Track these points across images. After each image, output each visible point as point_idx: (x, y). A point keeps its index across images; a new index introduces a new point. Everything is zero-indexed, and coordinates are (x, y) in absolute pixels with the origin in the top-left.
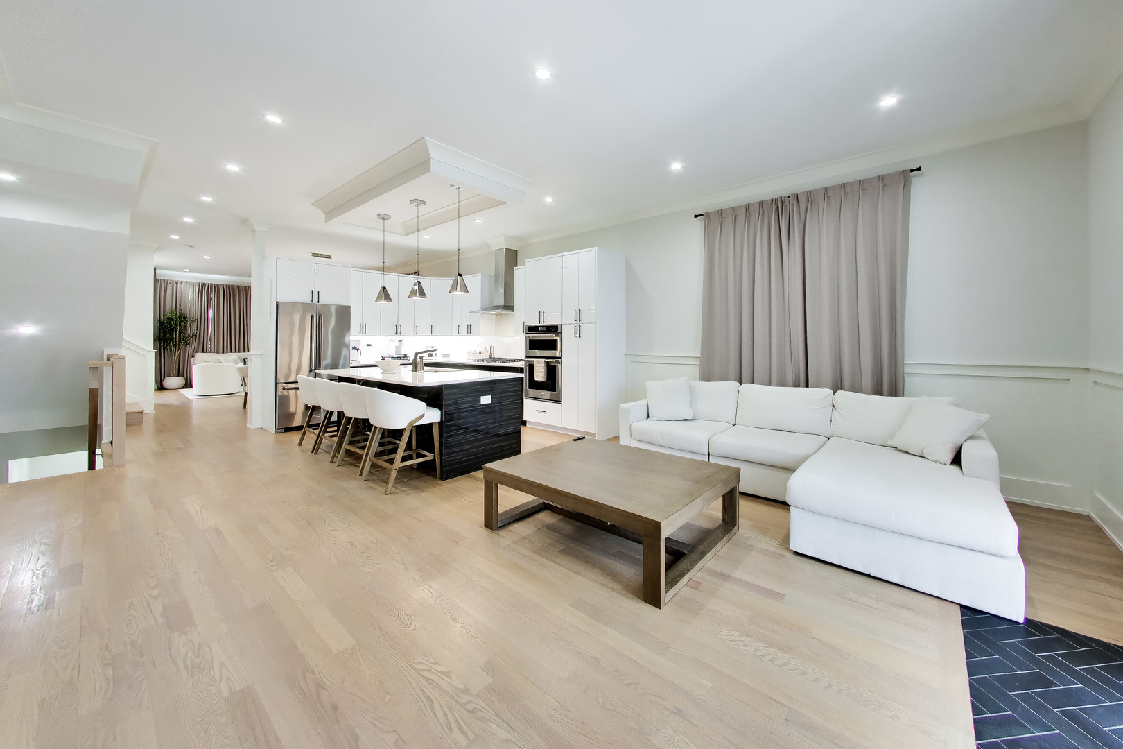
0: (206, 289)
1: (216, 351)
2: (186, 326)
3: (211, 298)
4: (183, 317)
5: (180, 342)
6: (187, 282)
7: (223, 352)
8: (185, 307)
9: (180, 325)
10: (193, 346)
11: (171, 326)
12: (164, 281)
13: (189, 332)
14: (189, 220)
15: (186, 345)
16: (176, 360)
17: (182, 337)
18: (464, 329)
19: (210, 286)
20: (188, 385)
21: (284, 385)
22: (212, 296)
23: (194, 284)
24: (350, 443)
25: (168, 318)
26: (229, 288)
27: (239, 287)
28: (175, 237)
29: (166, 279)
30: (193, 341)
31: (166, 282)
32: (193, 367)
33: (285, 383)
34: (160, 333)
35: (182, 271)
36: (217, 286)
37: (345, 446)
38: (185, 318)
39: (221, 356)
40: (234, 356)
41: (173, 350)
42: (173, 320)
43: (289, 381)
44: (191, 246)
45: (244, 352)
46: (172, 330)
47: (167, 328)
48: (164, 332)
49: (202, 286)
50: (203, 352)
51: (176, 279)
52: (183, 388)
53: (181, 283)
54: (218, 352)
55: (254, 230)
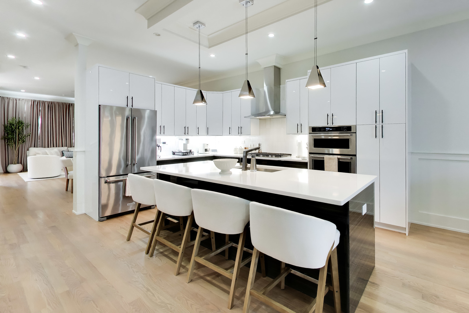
0: (36, 104)
1: (43, 146)
2: (23, 129)
3: (40, 110)
4: (20, 123)
5: (19, 140)
6: (23, 99)
7: (48, 147)
8: (22, 115)
9: (18, 128)
10: (27, 143)
11: (12, 129)
12: (7, 98)
13: (25, 133)
14: (21, 35)
15: (23, 142)
16: (16, 152)
17: (20, 137)
18: (235, 129)
19: (39, 102)
20: (25, 169)
21: (106, 179)
22: (41, 109)
23: (28, 100)
24: (199, 255)
25: (10, 124)
26: (52, 103)
27: (58, 103)
28: (11, 57)
29: (9, 97)
30: (27, 139)
31: (9, 99)
32: (28, 158)
33: (108, 177)
34: (5, 134)
35: (20, 91)
36: (44, 102)
37: (194, 257)
38: (22, 123)
39: (47, 150)
40: (56, 150)
41: (14, 146)
42: (13, 125)
43: (111, 175)
44: (25, 67)
45: (62, 146)
46: (13, 132)
47: (10, 131)
48: (8, 133)
49: (34, 102)
50: (35, 147)
51: (16, 97)
52: (21, 172)
53: (19, 99)
54: (45, 147)
55: (77, 45)
